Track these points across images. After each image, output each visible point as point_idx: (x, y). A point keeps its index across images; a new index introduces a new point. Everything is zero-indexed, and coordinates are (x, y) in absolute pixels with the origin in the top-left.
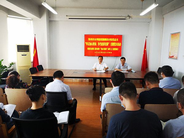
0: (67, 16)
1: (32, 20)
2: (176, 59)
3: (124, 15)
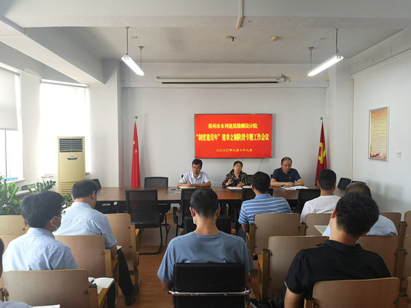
0: (158, 78)
1: (88, 87)
2: (385, 159)
3: (275, 75)
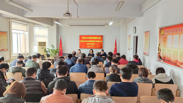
0: (68, 24)
1: (48, 27)
2: (130, 50)
3: (104, 23)
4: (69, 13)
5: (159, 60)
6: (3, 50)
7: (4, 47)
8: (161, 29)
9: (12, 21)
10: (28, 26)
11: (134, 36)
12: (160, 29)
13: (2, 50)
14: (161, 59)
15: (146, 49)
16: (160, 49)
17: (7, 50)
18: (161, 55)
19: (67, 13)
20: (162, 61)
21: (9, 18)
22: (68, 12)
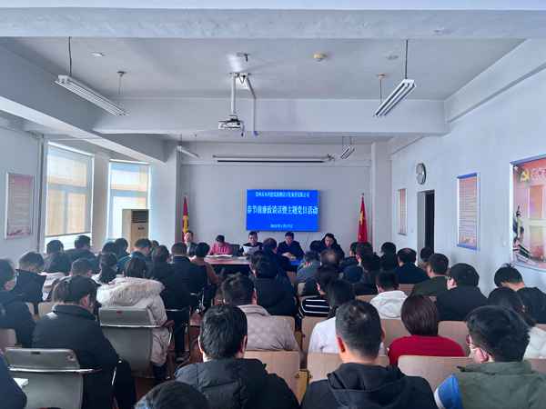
2: (404, 235)
3: (321, 155)
4: (237, 120)
5: (519, 260)
6: (19, 232)
7: (21, 223)
8: (520, 167)
9: (50, 143)
10: (93, 160)
11: (419, 193)
12: (516, 168)
13: (15, 234)
14: (527, 256)
15: (467, 228)
16: (519, 225)
17: (29, 234)
18: (526, 244)
19: (233, 121)
20: (531, 262)
21: (43, 135)
22: (235, 118)
